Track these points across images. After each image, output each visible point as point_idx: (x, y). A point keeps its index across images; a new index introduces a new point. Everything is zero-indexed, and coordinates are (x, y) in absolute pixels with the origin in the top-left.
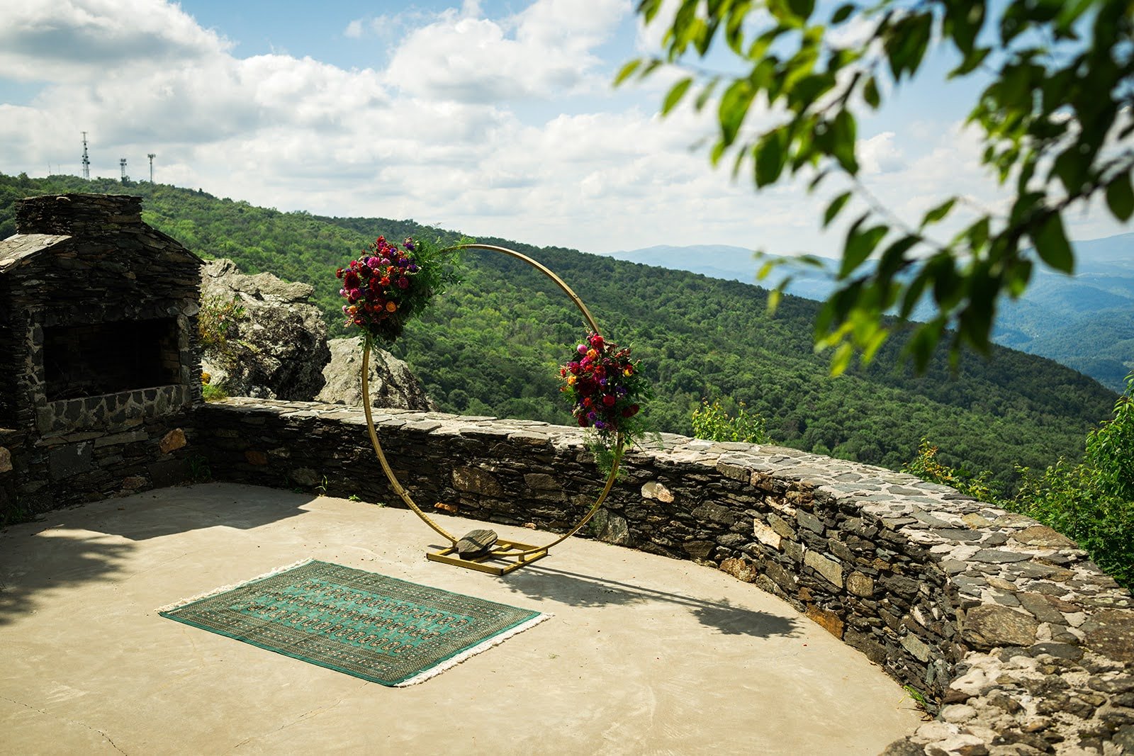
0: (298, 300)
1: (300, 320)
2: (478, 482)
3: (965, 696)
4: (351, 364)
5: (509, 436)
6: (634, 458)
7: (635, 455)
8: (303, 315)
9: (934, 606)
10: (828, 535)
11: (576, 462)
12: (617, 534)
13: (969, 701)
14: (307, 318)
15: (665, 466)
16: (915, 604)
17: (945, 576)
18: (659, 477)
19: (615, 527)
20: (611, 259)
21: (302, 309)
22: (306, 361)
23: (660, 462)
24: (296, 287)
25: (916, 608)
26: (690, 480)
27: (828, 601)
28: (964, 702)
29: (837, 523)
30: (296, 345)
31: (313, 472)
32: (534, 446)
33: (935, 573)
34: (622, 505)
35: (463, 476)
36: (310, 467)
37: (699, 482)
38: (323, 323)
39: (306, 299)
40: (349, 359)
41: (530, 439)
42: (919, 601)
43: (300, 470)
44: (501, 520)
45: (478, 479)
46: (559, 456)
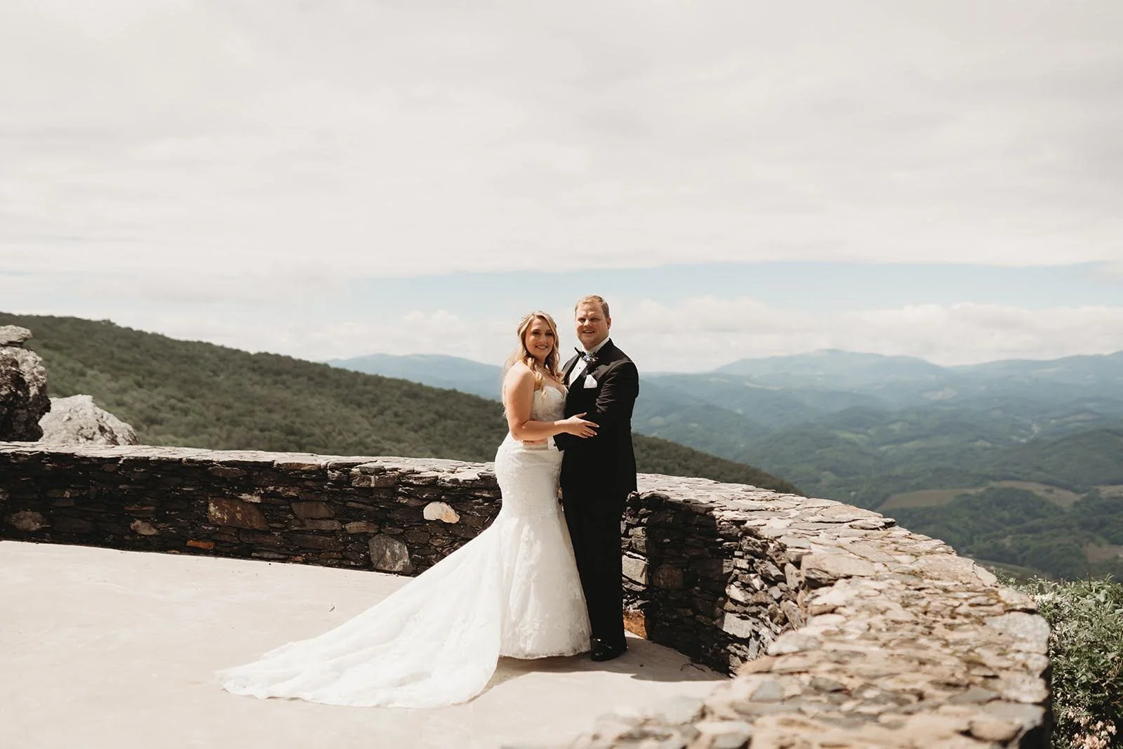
0: (11, 344)
1: (15, 363)
2: (239, 516)
3: (833, 607)
4: (69, 423)
5: (275, 463)
6: (416, 479)
7: (417, 476)
8: (18, 358)
9: (755, 577)
10: (630, 533)
11: (352, 487)
12: (397, 562)
13: (837, 611)
14: (22, 363)
15: (450, 485)
16: (731, 583)
17: (766, 543)
18: (443, 497)
19: (393, 554)
20: (326, 366)
21: (17, 353)
22: (22, 408)
23: (444, 481)
24: (8, 331)
25: (732, 586)
26: (478, 498)
27: (632, 603)
28: (833, 612)
29: (640, 520)
30: (10, 388)
31: (38, 515)
32: (304, 472)
33: (754, 544)
34: (402, 530)
35: (221, 509)
36: (33, 511)
37: (486, 499)
38: (42, 368)
39: (21, 343)
40: (66, 418)
41: (299, 464)
42: (736, 579)
43: (22, 514)
44: (265, 555)
45: (239, 512)
46: (332, 481)
